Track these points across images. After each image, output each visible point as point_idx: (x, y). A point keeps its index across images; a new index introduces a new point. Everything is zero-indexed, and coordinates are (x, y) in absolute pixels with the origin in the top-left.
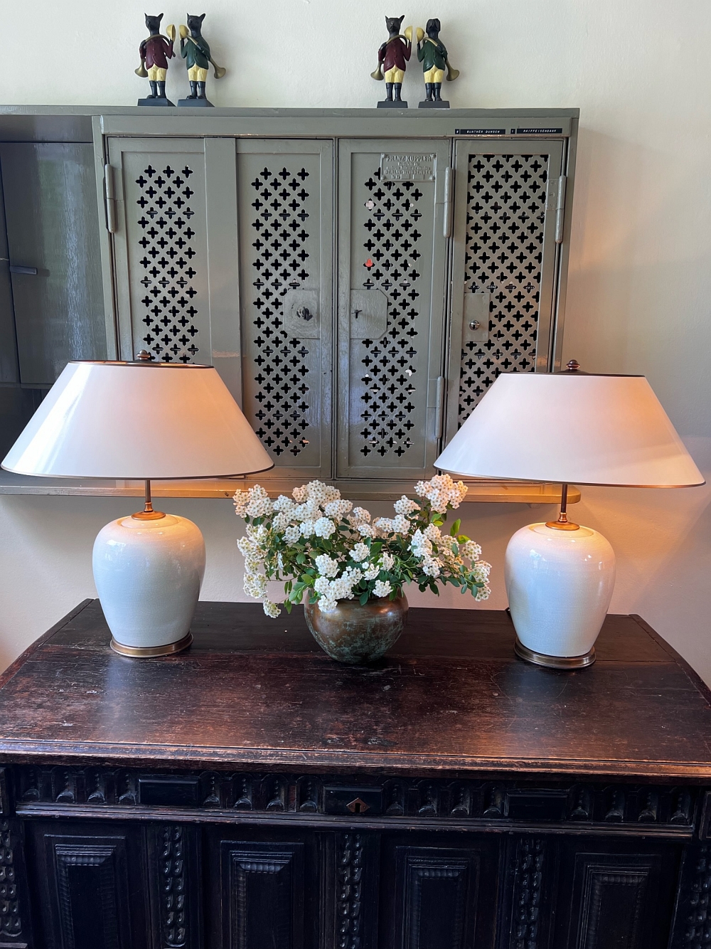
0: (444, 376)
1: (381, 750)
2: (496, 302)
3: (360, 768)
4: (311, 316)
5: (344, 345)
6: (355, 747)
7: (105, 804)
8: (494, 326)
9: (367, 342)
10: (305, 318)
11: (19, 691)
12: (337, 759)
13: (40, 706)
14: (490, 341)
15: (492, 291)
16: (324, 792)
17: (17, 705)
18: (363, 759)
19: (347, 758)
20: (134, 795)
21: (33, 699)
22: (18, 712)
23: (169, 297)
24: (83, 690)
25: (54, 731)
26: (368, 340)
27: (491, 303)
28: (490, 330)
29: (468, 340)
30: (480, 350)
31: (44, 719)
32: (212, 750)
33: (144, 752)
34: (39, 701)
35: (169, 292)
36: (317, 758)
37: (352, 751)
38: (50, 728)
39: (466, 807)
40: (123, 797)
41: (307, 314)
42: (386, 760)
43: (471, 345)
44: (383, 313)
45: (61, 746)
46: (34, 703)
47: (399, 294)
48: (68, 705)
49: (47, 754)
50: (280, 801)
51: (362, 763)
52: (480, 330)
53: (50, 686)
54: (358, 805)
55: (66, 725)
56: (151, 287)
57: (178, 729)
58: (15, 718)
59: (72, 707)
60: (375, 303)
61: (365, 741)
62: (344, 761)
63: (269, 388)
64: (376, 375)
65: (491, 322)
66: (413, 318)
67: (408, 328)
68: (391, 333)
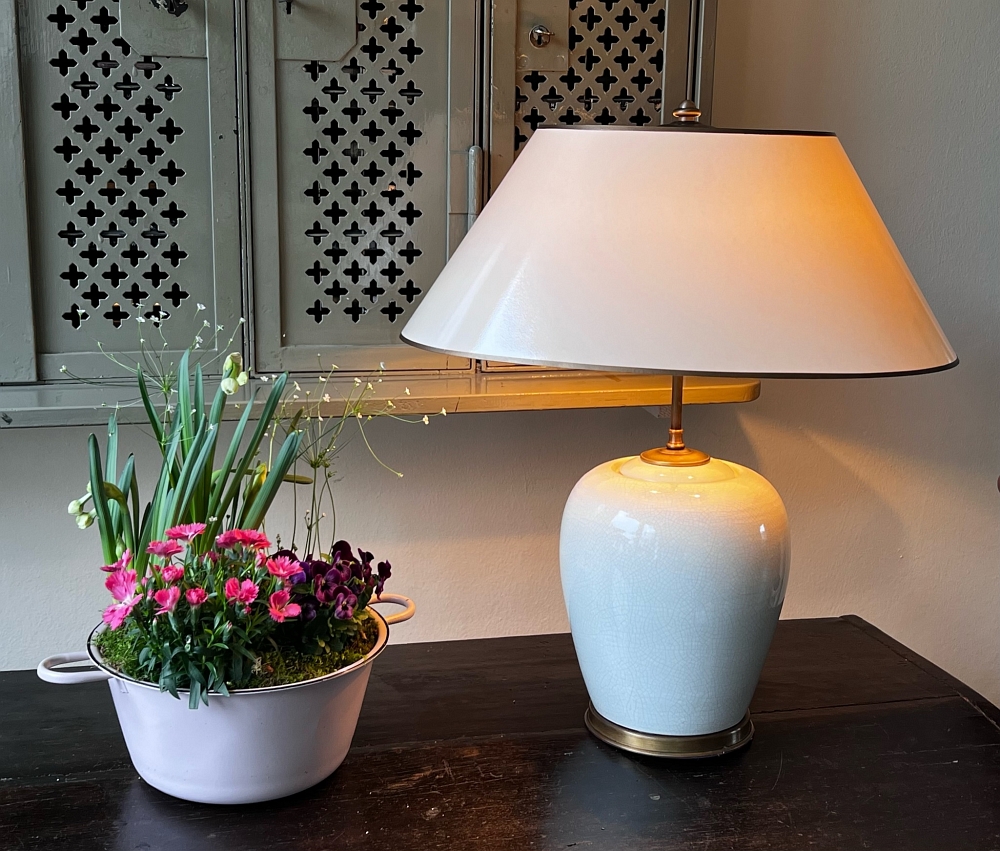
4: (184, 6)
5: (263, 75)
8: (580, 39)
9: (314, 69)
10: (170, 11)
14: (571, 71)
26: (314, 63)
29: (528, 69)
30: (552, 90)
41: (174, 2)
43: (535, 79)
44: (348, 5)
52: (551, 47)
63: (89, 171)
64: (334, 141)
65: (572, 30)
66: (411, 17)
67: (401, 40)
68: (365, 49)
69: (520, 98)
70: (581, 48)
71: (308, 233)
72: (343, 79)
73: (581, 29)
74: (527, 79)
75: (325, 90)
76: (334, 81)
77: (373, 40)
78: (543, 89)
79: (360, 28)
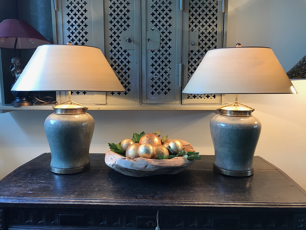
0: (182, 63)
2: (201, 35)
3: (151, 206)
4: (131, 41)
5: (144, 51)
7: (45, 226)
8: (200, 44)
12: (142, 203)
13: (20, 186)
14: (199, 50)
15: (199, 31)
18: (152, 203)
20: (57, 221)
23: (78, 35)
24: (39, 181)
26: (153, 50)
29: (191, 49)
31: (21, 191)
36: (133, 203)
37: (148, 200)
38: (23, 194)
39: (196, 224)
40: (53, 222)
42: (162, 203)
44: (158, 40)
47: (164, 33)
48: (32, 186)
50: (119, 223)
52: (195, 46)
53: (25, 180)
54: (151, 224)
55: (30, 192)
56: (71, 31)
57: (76, 193)
60: (156, 36)
61: (153, 197)
64: (156, 63)
65: (199, 42)
66: (170, 41)
67: (168, 45)
68: (161, 47)
69: (189, 55)
70: (201, 46)
71: (151, 79)
72: (158, 53)
73: (201, 42)
74: (191, 51)
75: (154, 55)
76: (156, 53)
77: (163, 46)
78: (194, 53)
79: (161, 44)
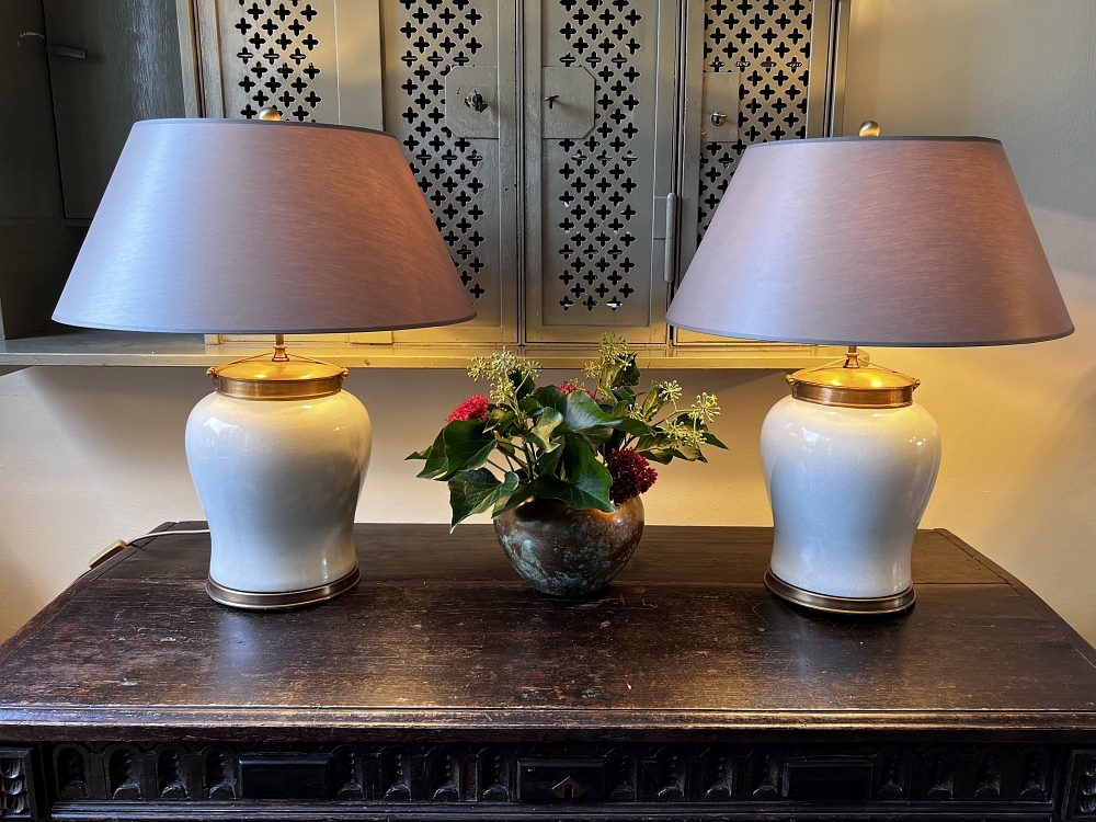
0: (676, 192)
1: (601, 705)
2: (748, 85)
3: (572, 730)
4: (486, 106)
5: (533, 146)
6: (563, 702)
7: (188, 800)
8: (746, 119)
9: (567, 144)
10: (477, 109)
11: (57, 641)
12: (538, 718)
13: (87, 660)
14: (740, 141)
15: (742, 70)
16: (519, 770)
17: (52, 660)
18: (576, 718)
19: (552, 717)
20: (232, 784)
21: (78, 652)
22: (54, 669)
23: (279, 77)
24: (155, 637)
25: (108, 693)
26: (567, 140)
27: (742, 87)
28: (740, 125)
29: (710, 139)
30: (726, 155)
31: (94, 677)
32: (349, 713)
33: (246, 718)
34: (87, 653)
35: (279, 70)
36: (508, 719)
37: (560, 707)
38: (101, 689)
39: (727, 785)
40: (215, 788)
41: (479, 103)
42: (610, 718)
43: (714, 147)
44: (588, 100)
45: (117, 713)
46: (79, 656)
47: (611, 74)
48: (131, 659)
49: (95, 725)
50: (455, 785)
51: (575, 724)
52: (726, 125)
53: (105, 633)
54: (568, 788)
55: (126, 684)
56: (252, 63)
57: (298, 685)
58: (48, 676)
59: (137, 661)
60: (577, 85)
61: (578, 694)
62: (548, 721)
65: (741, 114)
66: (631, 109)
67: (624, 124)
68: (600, 130)
69: (704, 161)
70: (747, 126)
71: (560, 252)
72: (585, 151)
73: (747, 113)
74: (709, 148)
75: (574, 158)
76: (579, 152)
77: (605, 124)
78: (720, 154)
79: (597, 116)
